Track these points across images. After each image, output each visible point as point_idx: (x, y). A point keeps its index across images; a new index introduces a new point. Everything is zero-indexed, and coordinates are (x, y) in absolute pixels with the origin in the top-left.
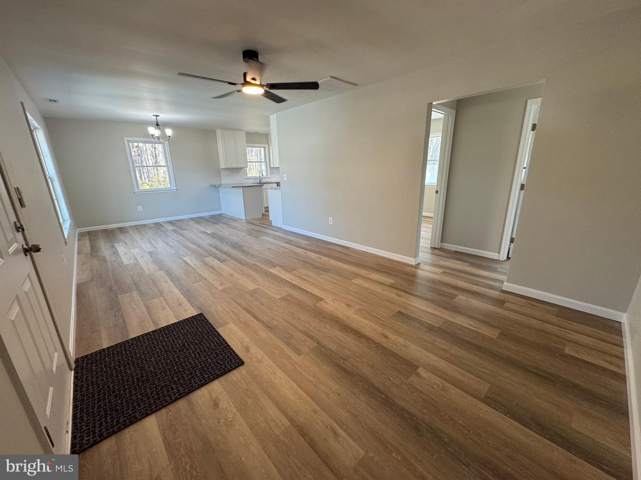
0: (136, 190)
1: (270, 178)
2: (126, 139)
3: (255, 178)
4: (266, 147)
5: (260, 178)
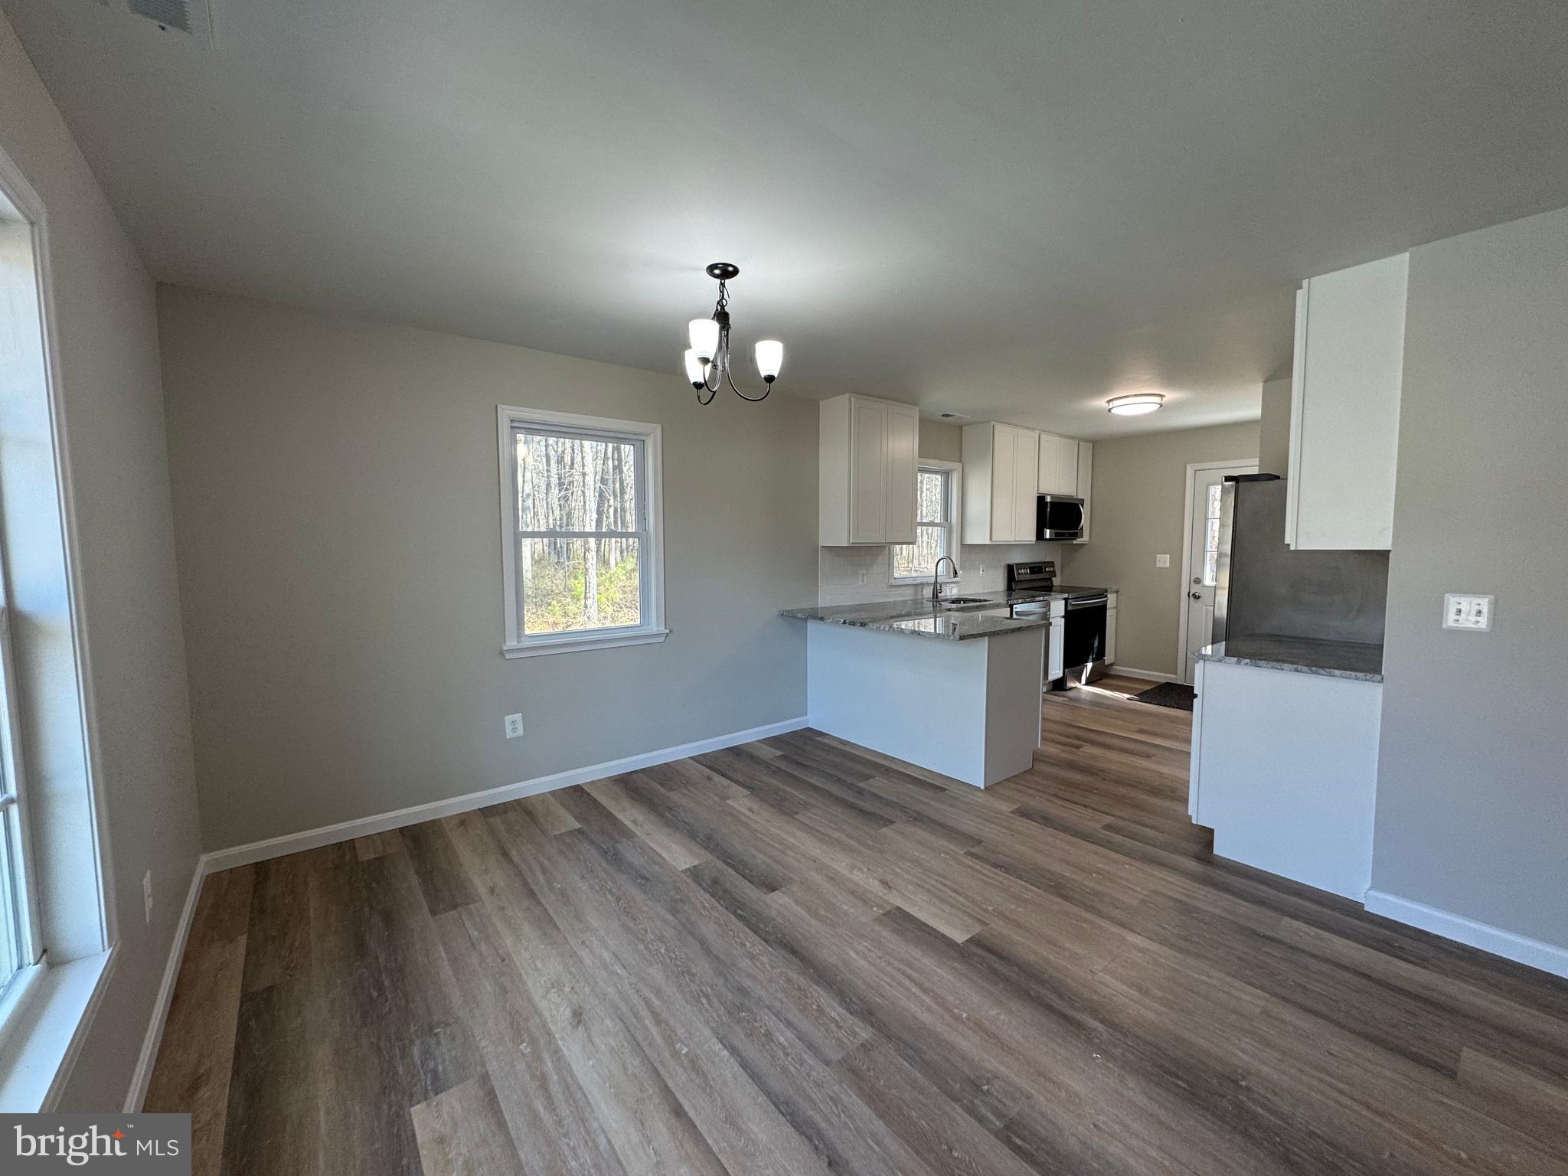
0: (511, 643)
1: (958, 582)
2: (506, 413)
3: (922, 584)
4: (952, 471)
5: (936, 582)
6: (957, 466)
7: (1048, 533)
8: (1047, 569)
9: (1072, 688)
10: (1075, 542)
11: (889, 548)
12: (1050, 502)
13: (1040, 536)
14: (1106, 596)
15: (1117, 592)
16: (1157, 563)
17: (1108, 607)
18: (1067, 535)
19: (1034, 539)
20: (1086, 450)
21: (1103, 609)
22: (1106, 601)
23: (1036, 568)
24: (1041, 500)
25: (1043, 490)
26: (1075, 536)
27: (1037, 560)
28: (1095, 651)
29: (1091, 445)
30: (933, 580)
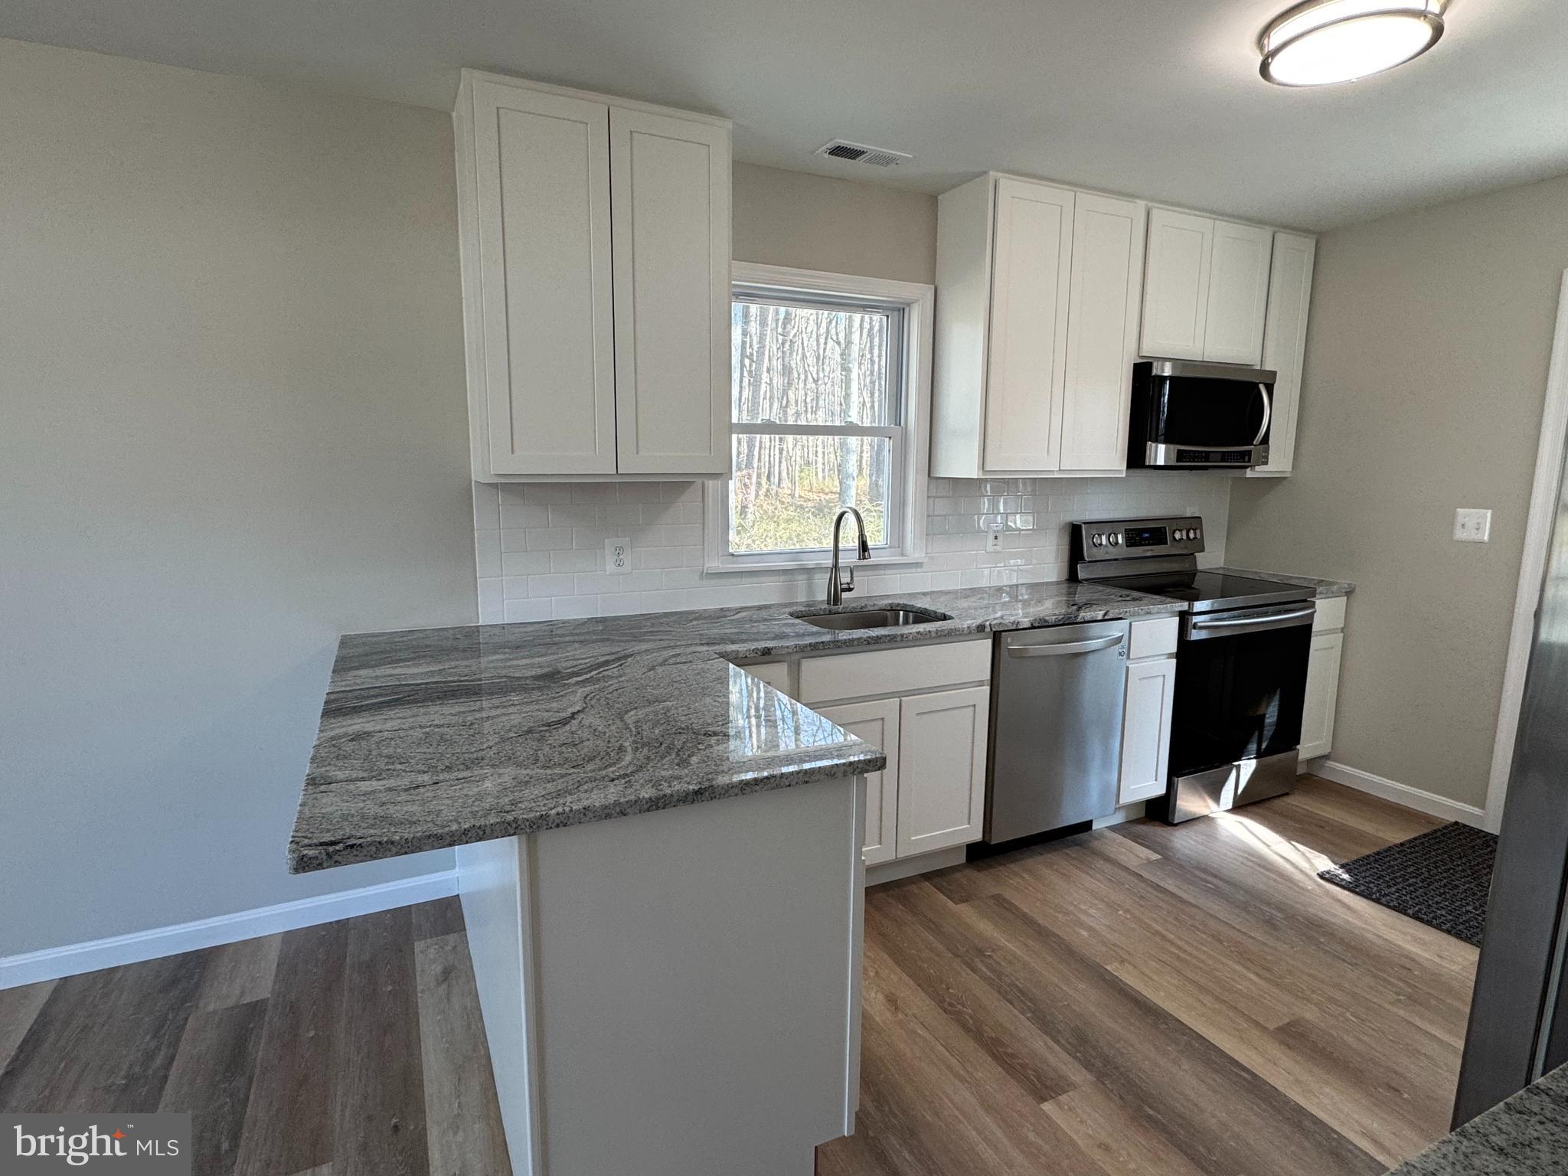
1: (917, 565)
3: (796, 571)
4: (909, 305)
5: (836, 566)
6: (918, 293)
7: (1159, 453)
8: (1177, 536)
9: (1194, 820)
10: (1249, 473)
11: (703, 485)
12: (1171, 378)
13: (1136, 458)
14: (1313, 605)
15: (1349, 593)
16: (1458, 527)
17: (1314, 630)
18: (1219, 457)
19: (1123, 466)
20: (1297, 253)
21: (1302, 634)
22: (1312, 614)
23: (1144, 533)
24: (1142, 373)
25: (1150, 349)
26: (1244, 460)
27: (1142, 513)
28: (1268, 732)
29: (1309, 244)
30: (829, 562)
